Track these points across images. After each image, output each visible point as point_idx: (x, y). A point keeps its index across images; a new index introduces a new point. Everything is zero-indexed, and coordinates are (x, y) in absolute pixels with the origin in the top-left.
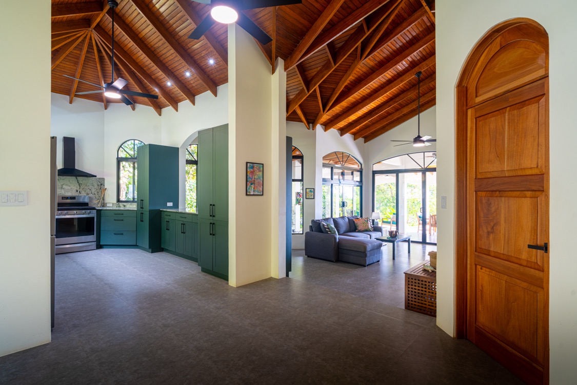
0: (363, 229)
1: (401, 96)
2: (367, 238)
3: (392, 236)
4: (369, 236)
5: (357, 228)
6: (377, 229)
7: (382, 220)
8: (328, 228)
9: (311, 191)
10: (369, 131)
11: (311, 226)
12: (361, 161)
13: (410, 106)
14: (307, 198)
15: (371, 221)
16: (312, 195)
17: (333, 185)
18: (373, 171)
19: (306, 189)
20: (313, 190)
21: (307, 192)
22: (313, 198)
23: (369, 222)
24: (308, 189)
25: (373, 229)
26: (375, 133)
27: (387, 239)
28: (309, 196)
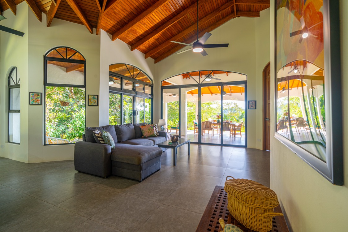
0: (148, 135)
1: (182, 13)
2: (150, 145)
3: (174, 141)
4: (153, 142)
5: (143, 134)
6: (162, 134)
7: (171, 126)
8: (101, 137)
9: (94, 98)
10: (157, 50)
11: (84, 135)
12: (152, 78)
13: (189, 29)
14: (89, 105)
15: (157, 127)
16: (96, 101)
17: (123, 94)
18: (162, 87)
19: (88, 95)
20: (96, 96)
21: (89, 98)
22: (97, 105)
23: (154, 128)
24: (91, 96)
25: (158, 134)
26: (163, 55)
27: (169, 144)
28: (92, 102)
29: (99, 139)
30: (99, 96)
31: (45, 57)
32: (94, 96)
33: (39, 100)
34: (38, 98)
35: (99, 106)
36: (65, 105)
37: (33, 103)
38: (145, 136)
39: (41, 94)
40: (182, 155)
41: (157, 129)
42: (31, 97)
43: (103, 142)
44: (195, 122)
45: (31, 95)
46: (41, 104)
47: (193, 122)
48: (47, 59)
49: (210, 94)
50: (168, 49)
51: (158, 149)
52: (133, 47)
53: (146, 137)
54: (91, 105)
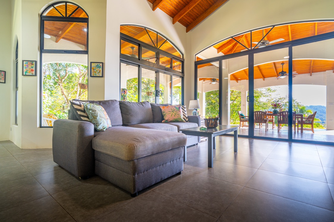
0: (171, 119)
3: (210, 126)
4: (177, 128)
5: (164, 118)
8: (84, 111)
9: (98, 66)
12: (183, 50)
14: (92, 75)
15: (185, 110)
16: (100, 71)
17: (141, 66)
18: (195, 62)
19: (91, 63)
20: (101, 64)
21: (92, 67)
22: (101, 76)
23: (181, 110)
24: (94, 63)
25: (187, 120)
26: (197, 19)
27: (200, 130)
28: (95, 72)
29: (79, 113)
30: (105, 63)
31: (41, 16)
32: (98, 64)
33: (33, 70)
34: (32, 67)
35: (104, 77)
36: (84, 87)
37: (27, 74)
38: (167, 120)
39: (36, 62)
40: (224, 152)
41: (186, 113)
42: (24, 66)
43: (86, 119)
44: (241, 114)
45: (24, 64)
46: (36, 75)
47: (238, 113)
48: (43, 19)
49: (262, 79)
50: (203, 8)
51: (177, 135)
52: (155, 5)
53: (167, 122)
54: (94, 75)
